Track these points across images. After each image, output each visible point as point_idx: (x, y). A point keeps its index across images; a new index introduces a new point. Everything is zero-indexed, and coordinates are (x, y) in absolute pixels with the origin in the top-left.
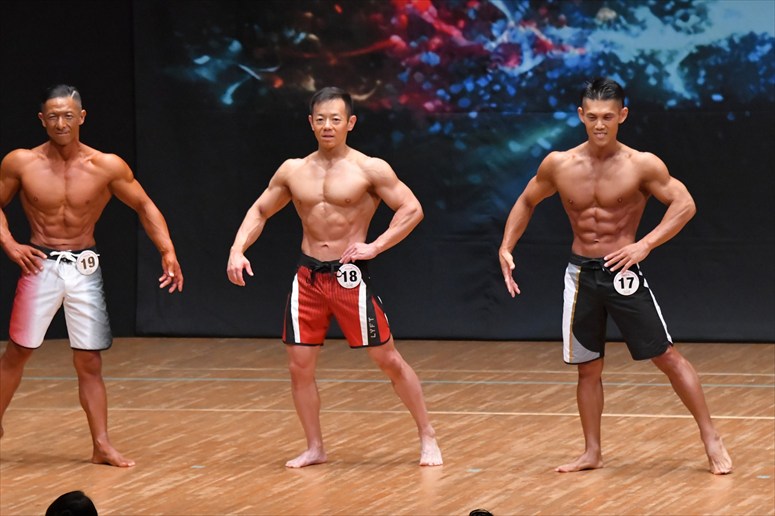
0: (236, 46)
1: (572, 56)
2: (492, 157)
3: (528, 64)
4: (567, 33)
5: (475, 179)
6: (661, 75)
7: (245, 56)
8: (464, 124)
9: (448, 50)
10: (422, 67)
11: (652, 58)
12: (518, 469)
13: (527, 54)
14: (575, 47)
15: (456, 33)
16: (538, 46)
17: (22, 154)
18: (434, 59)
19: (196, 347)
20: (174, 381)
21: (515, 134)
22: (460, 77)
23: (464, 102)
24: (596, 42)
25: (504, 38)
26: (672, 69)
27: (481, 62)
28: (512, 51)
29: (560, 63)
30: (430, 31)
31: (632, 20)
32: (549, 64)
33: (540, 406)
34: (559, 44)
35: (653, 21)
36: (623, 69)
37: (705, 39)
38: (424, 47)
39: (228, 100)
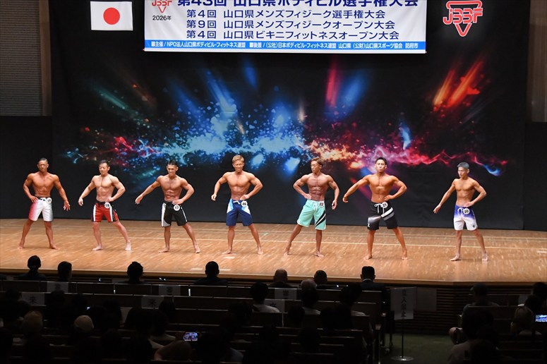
0: (77, 149)
1: (158, 154)
2: (139, 177)
3: (148, 155)
4: (157, 148)
5: (134, 182)
6: (179, 159)
7: (80, 152)
8: (132, 169)
9: (129, 151)
10: (122, 155)
11: (177, 155)
12: (143, 251)
13: (147, 153)
14: (159, 151)
15: (131, 148)
16: (150, 151)
17: (32, 175)
18: (125, 154)
19: (66, 221)
20: (60, 229)
21: (144, 172)
22: (132, 158)
23: (132, 164)
24: (164, 151)
25: (142, 149)
26: (181, 157)
27: (137, 155)
28: (144, 152)
29: (155, 155)
30: (124, 147)
31: (172, 146)
32: (153, 156)
33: (149, 236)
34: (155, 151)
35: (177, 146)
36: (170, 157)
37: (189, 151)
38: (123, 151)
39: (75, 162)
